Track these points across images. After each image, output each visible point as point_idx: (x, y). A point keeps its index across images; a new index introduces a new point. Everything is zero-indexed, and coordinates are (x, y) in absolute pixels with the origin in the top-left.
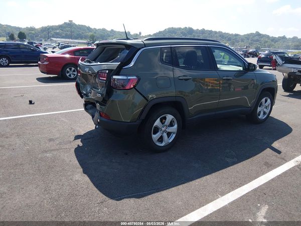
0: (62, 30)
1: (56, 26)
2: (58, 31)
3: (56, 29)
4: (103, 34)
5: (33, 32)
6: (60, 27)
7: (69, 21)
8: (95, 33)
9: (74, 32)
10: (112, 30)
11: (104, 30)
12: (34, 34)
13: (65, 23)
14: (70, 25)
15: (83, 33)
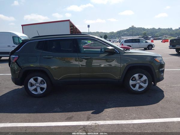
0: (128, 32)
1: (125, 30)
2: (125, 33)
3: (124, 32)
4: (153, 31)
5: (113, 34)
6: (127, 30)
7: (132, 26)
8: (147, 31)
9: (134, 32)
10: (159, 28)
11: (154, 29)
12: (113, 35)
13: (130, 28)
14: (132, 28)
15: (139, 32)
